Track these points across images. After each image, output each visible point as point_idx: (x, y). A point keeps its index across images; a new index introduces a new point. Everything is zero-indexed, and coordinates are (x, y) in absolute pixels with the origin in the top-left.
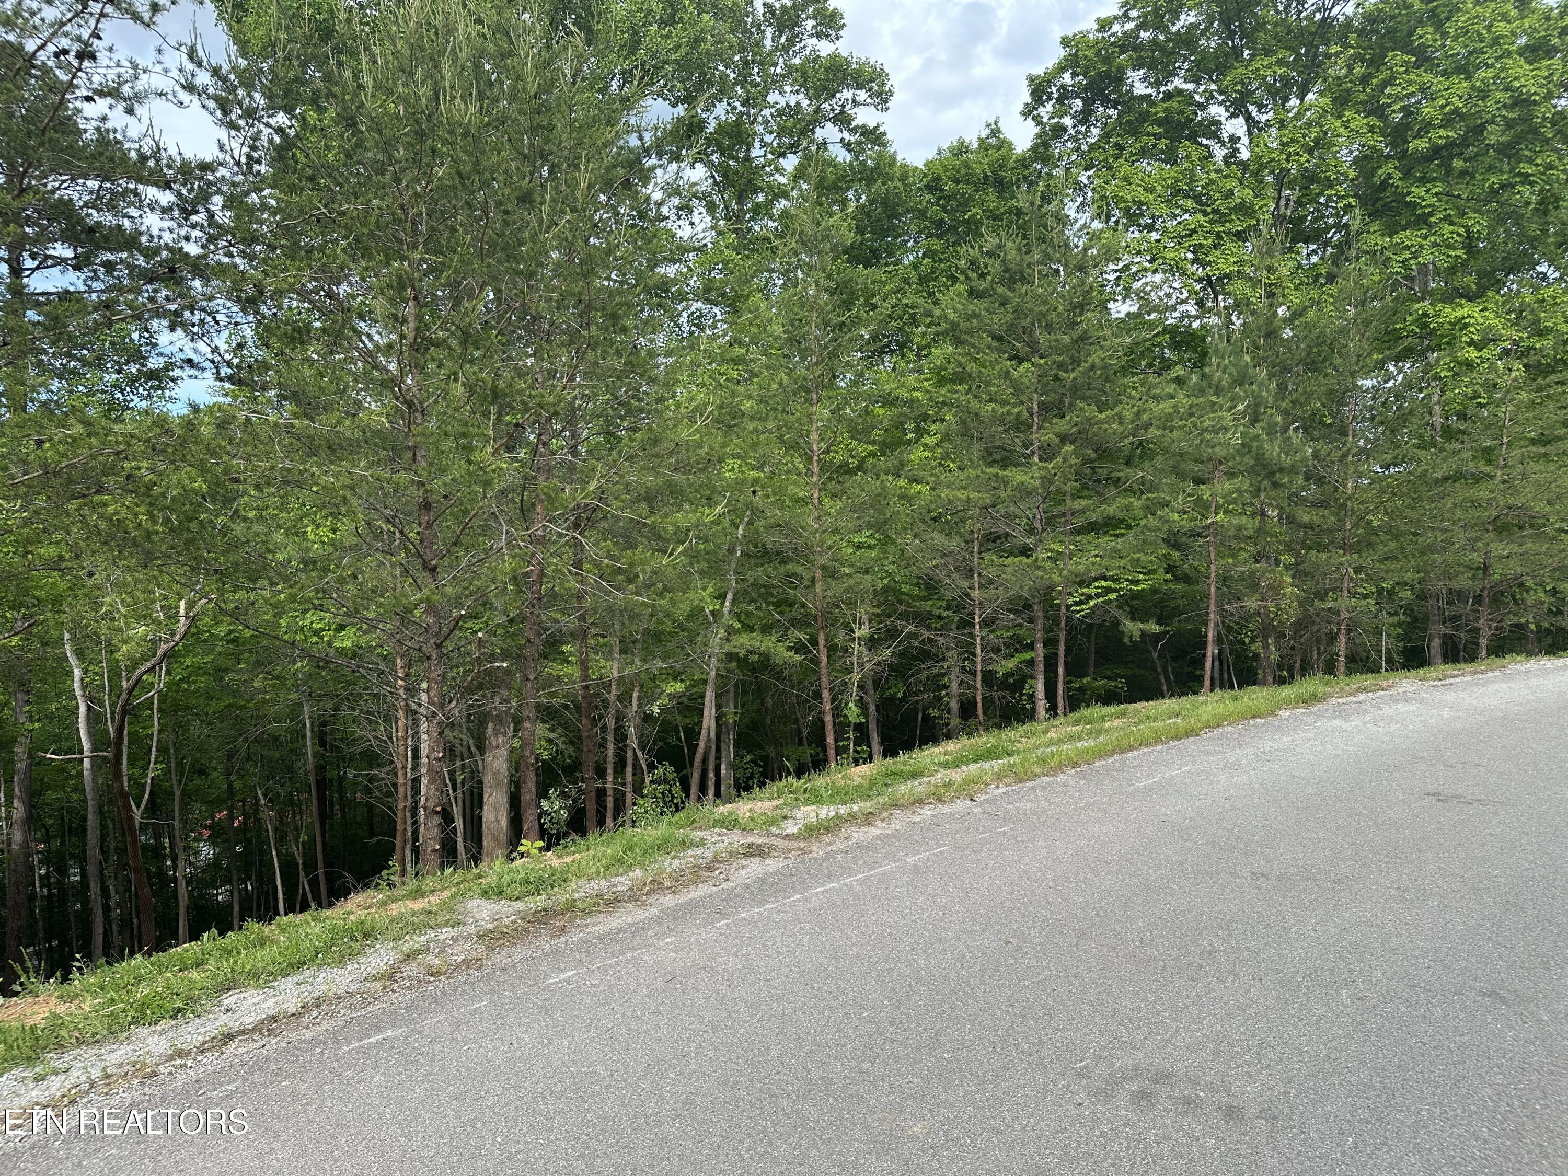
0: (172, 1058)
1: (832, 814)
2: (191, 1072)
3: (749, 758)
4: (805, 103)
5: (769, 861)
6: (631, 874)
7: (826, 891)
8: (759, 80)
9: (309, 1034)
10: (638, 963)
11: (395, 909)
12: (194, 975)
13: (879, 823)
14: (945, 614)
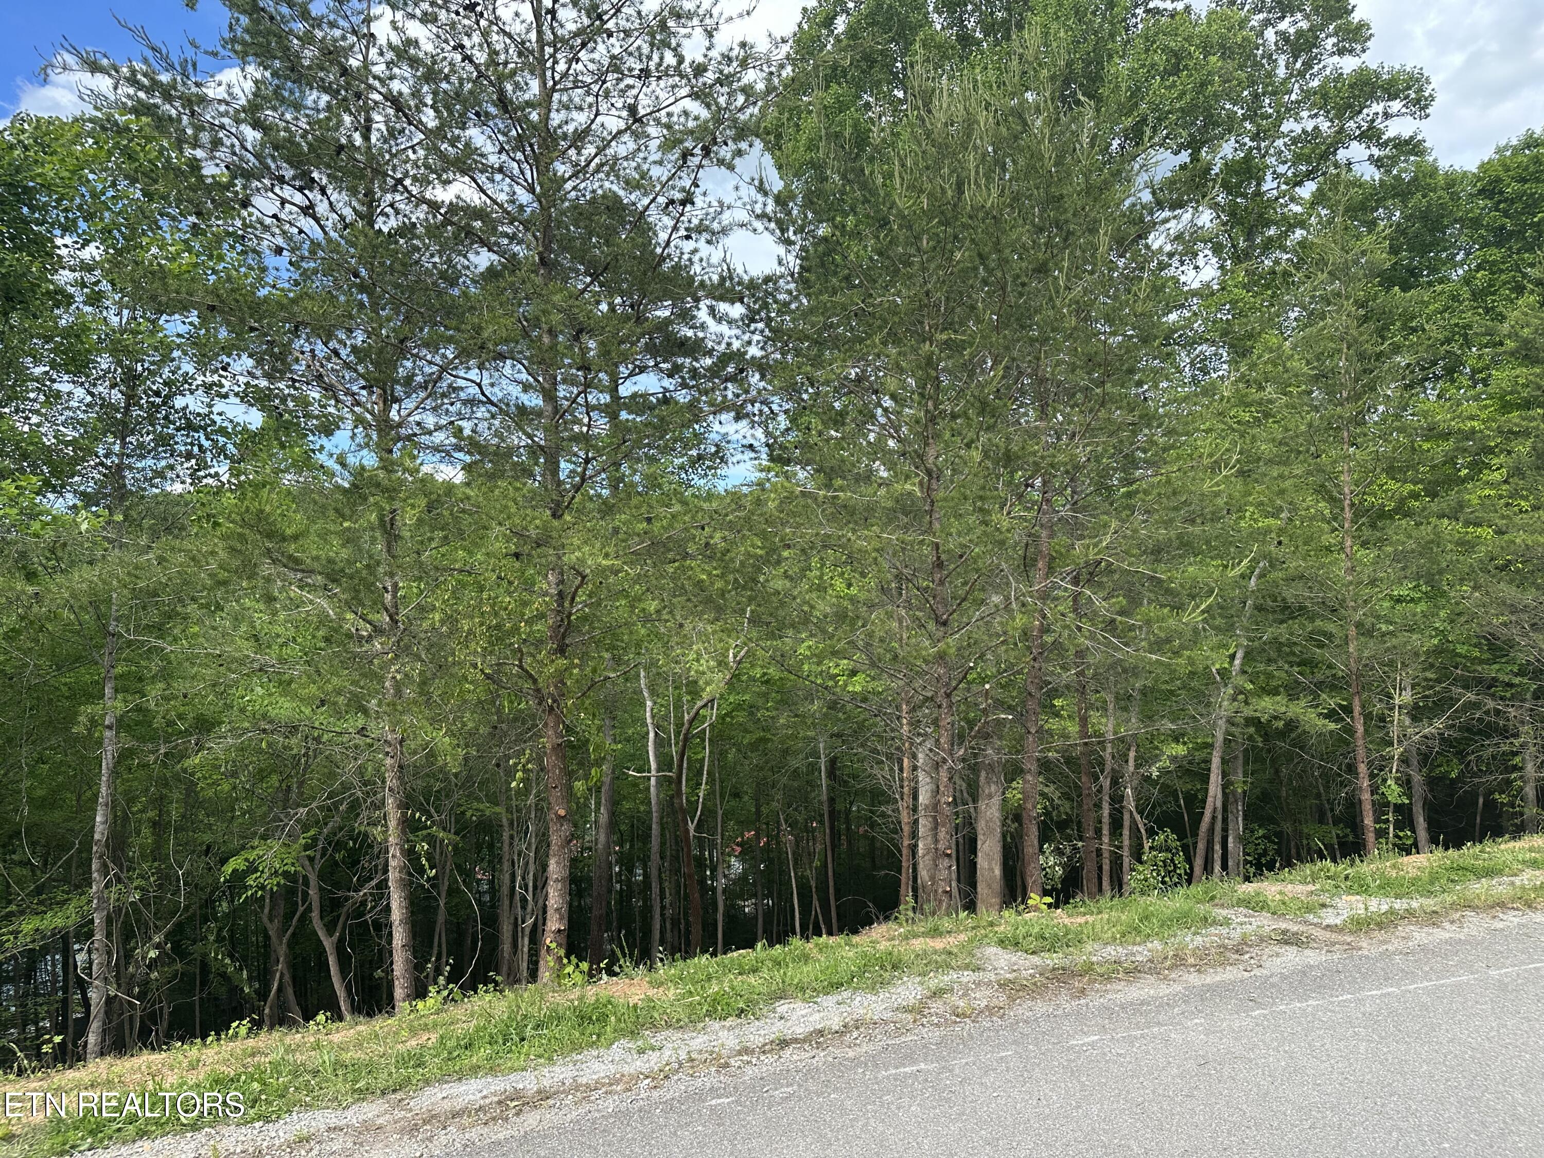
0: (740, 1053)
1: (1384, 908)
2: (756, 1069)
3: (1261, 832)
4: (1325, 126)
5: (1308, 952)
6: (1149, 945)
7: (1384, 995)
8: (1270, 111)
9: (851, 1054)
10: (1167, 1041)
11: (918, 944)
12: (752, 979)
13: (1447, 925)
14: (1517, 680)
